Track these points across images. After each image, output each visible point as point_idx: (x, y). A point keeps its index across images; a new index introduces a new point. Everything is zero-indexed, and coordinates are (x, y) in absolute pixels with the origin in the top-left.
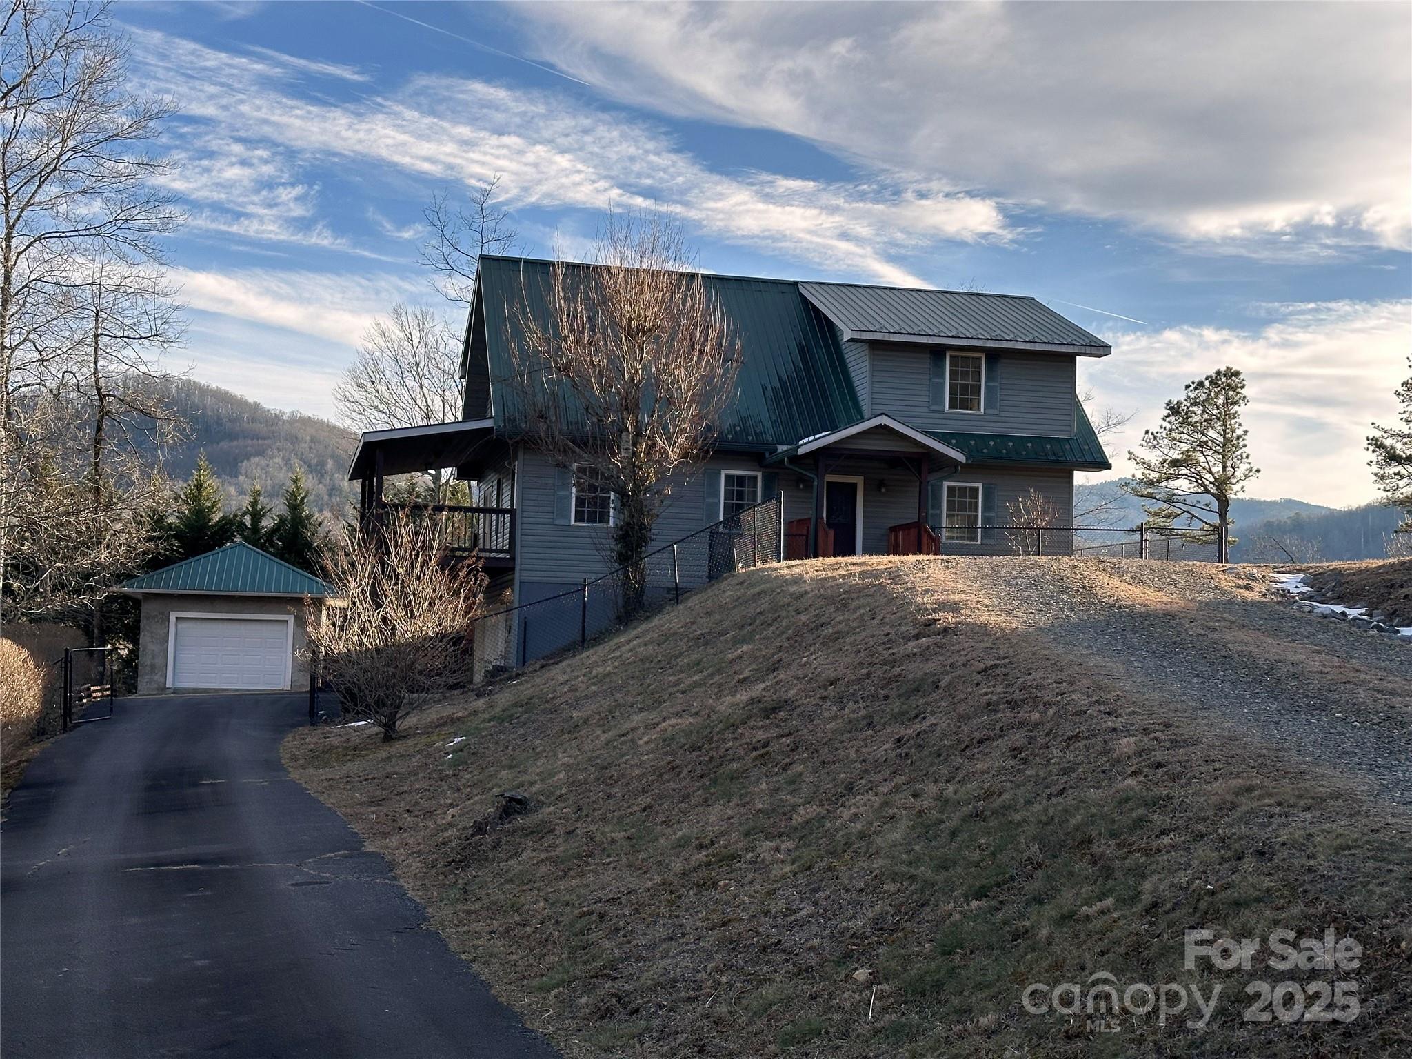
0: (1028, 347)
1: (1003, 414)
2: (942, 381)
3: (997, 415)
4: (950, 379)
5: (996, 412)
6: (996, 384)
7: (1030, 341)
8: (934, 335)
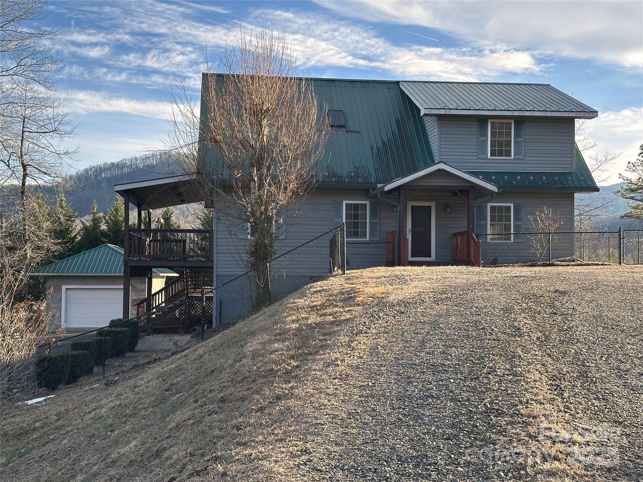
0: (542, 114)
1: (526, 159)
2: (486, 138)
3: (522, 159)
4: (491, 137)
5: (521, 157)
6: (522, 139)
7: (543, 111)
8: (479, 110)
